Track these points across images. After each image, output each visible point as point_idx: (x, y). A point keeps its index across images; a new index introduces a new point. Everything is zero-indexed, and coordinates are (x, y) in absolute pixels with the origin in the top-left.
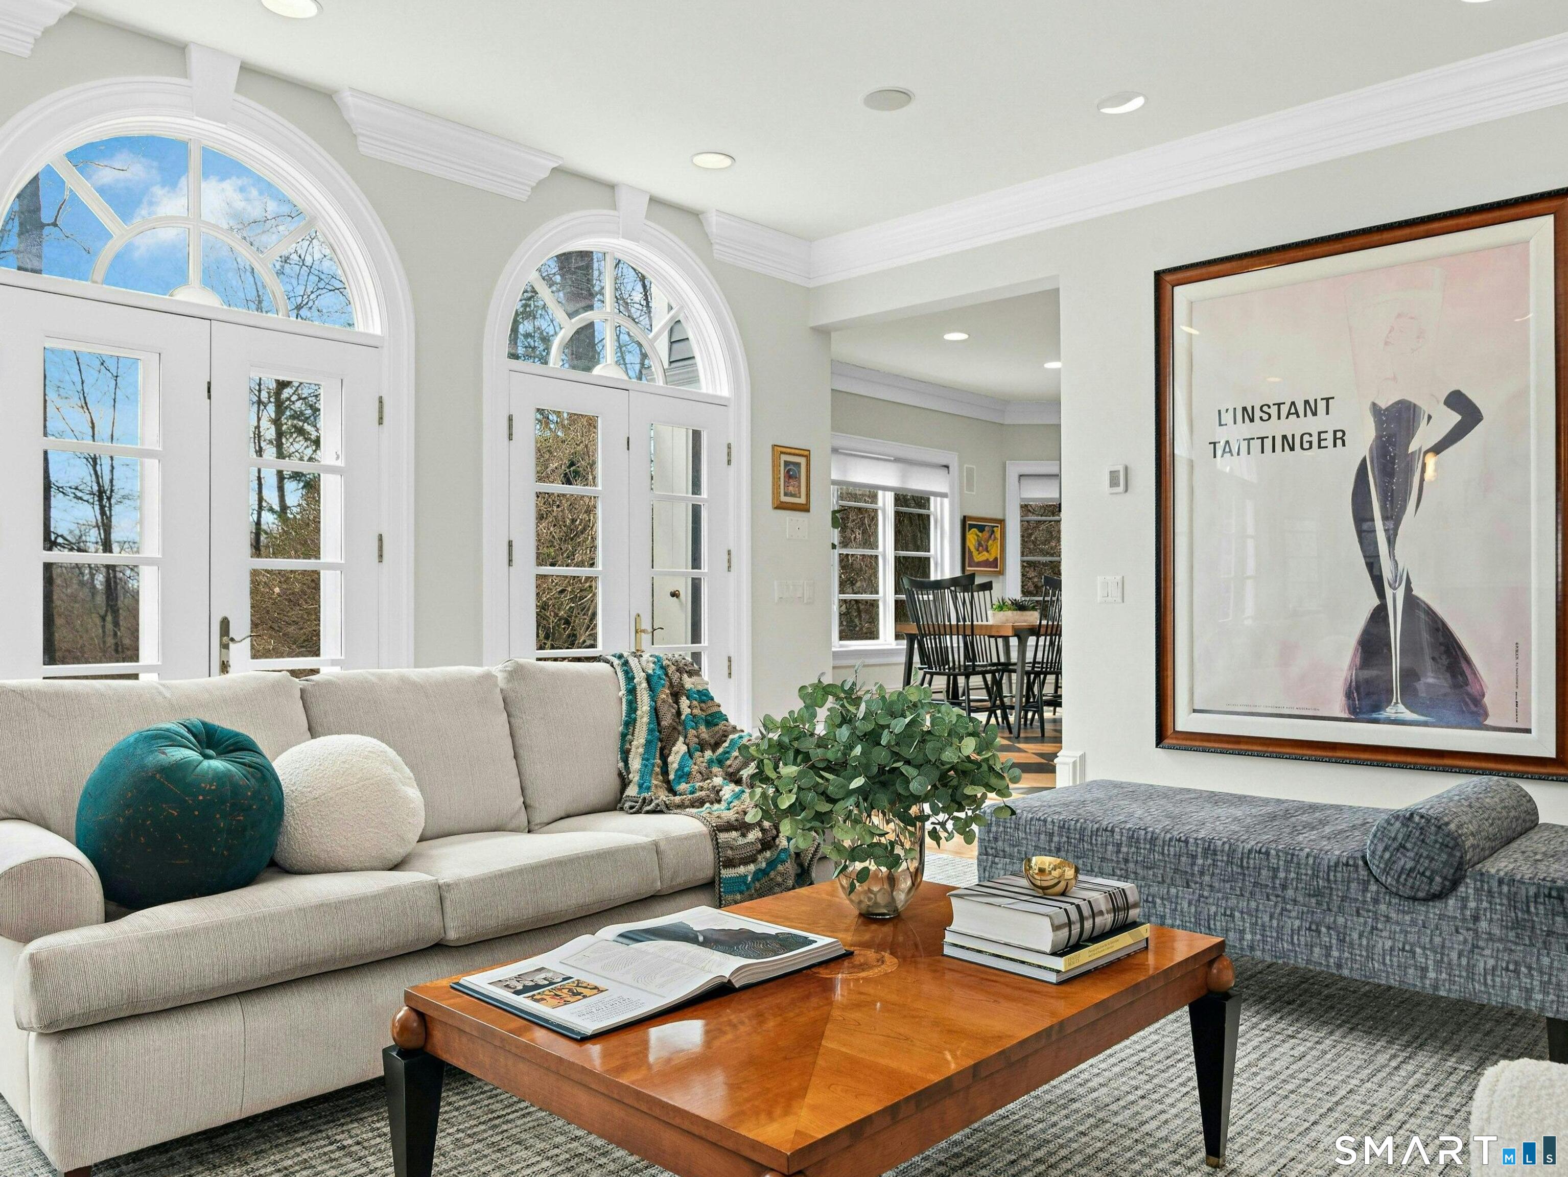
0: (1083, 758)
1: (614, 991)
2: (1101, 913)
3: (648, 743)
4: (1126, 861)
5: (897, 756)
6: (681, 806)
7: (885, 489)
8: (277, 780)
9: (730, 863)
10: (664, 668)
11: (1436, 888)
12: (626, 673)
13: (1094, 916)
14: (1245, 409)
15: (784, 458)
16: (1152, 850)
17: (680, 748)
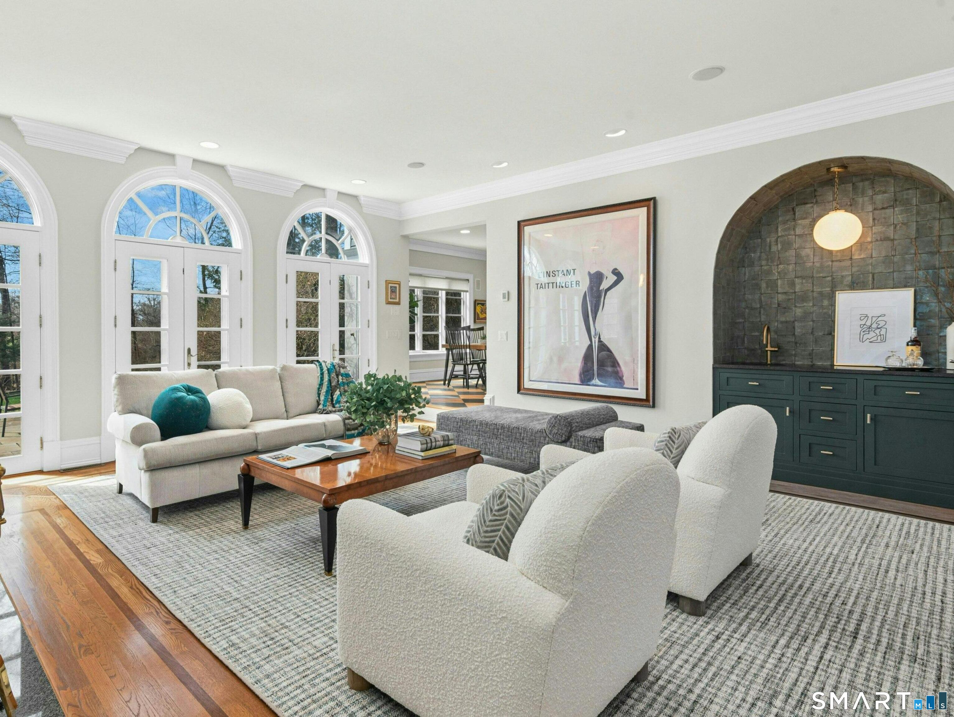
0: (493, 397)
1: (299, 458)
2: (439, 441)
3: (327, 392)
4: (479, 431)
5: (385, 396)
6: (335, 412)
7: (442, 290)
8: (208, 402)
9: (349, 430)
10: (334, 366)
11: (563, 439)
12: (321, 368)
13: (436, 441)
14: (547, 272)
15: (390, 285)
16: (486, 427)
17: (337, 393)
